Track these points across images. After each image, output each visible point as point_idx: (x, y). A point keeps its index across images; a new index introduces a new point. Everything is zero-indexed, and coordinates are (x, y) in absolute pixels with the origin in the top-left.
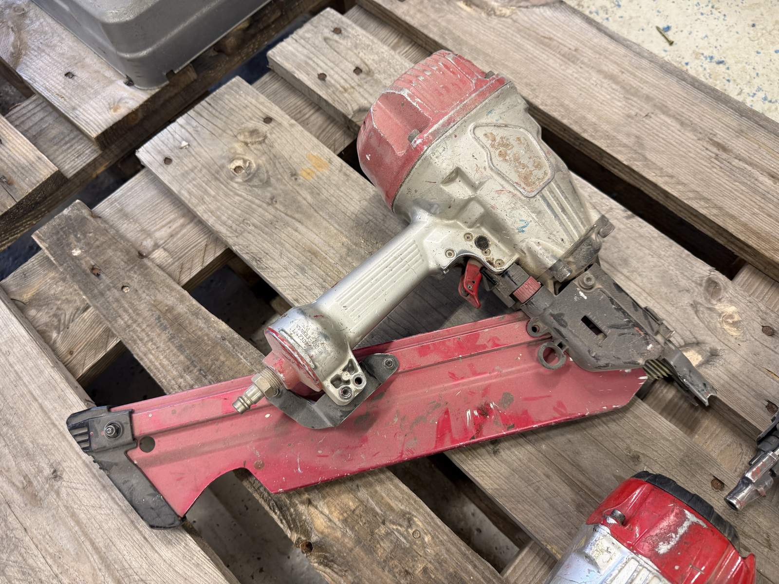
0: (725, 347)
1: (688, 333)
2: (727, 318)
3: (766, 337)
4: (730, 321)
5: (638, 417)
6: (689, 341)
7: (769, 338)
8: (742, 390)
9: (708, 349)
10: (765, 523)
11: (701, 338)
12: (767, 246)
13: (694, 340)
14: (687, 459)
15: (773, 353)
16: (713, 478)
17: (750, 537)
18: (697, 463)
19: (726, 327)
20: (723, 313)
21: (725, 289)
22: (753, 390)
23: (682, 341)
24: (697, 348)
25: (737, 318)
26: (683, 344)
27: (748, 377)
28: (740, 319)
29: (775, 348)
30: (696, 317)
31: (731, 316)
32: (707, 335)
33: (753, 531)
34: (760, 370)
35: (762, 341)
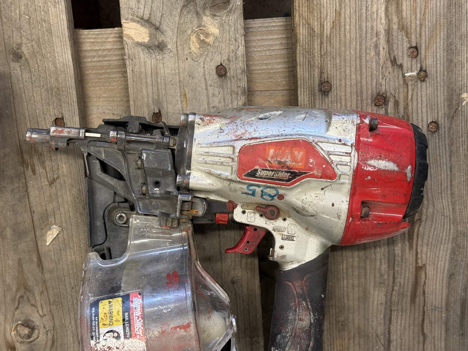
0: (174, 51)
1: (159, 15)
2: (202, 34)
3: (214, 72)
4: (202, 37)
5: (51, 33)
6: (153, 20)
7: (215, 76)
8: (150, 88)
9: (161, 40)
10: (65, 170)
11: (164, 27)
12: (305, 14)
13: (158, 24)
14: (56, 90)
15: (204, 87)
16: (60, 117)
17: (45, 168)
18: (60, 99)
19: (193, 38)
20: (204, 26)
21: (230, 12)
22: (158, 96)
23: (148, 15)
24: (153, 31)
25: (210, 40)
26: (146, 19)
27: (165, 84)
28: (211, 43)
29: (211, 86)
30: (179, 10)
31: (207, 35)
32: (173, 31)
33: (51, 167)
34: (180, 88)
35: (206, 73)
